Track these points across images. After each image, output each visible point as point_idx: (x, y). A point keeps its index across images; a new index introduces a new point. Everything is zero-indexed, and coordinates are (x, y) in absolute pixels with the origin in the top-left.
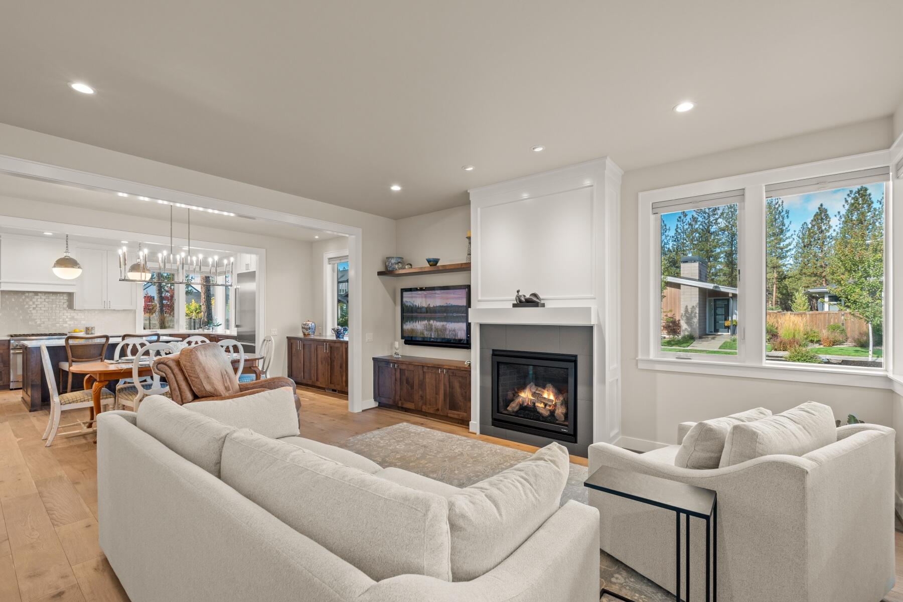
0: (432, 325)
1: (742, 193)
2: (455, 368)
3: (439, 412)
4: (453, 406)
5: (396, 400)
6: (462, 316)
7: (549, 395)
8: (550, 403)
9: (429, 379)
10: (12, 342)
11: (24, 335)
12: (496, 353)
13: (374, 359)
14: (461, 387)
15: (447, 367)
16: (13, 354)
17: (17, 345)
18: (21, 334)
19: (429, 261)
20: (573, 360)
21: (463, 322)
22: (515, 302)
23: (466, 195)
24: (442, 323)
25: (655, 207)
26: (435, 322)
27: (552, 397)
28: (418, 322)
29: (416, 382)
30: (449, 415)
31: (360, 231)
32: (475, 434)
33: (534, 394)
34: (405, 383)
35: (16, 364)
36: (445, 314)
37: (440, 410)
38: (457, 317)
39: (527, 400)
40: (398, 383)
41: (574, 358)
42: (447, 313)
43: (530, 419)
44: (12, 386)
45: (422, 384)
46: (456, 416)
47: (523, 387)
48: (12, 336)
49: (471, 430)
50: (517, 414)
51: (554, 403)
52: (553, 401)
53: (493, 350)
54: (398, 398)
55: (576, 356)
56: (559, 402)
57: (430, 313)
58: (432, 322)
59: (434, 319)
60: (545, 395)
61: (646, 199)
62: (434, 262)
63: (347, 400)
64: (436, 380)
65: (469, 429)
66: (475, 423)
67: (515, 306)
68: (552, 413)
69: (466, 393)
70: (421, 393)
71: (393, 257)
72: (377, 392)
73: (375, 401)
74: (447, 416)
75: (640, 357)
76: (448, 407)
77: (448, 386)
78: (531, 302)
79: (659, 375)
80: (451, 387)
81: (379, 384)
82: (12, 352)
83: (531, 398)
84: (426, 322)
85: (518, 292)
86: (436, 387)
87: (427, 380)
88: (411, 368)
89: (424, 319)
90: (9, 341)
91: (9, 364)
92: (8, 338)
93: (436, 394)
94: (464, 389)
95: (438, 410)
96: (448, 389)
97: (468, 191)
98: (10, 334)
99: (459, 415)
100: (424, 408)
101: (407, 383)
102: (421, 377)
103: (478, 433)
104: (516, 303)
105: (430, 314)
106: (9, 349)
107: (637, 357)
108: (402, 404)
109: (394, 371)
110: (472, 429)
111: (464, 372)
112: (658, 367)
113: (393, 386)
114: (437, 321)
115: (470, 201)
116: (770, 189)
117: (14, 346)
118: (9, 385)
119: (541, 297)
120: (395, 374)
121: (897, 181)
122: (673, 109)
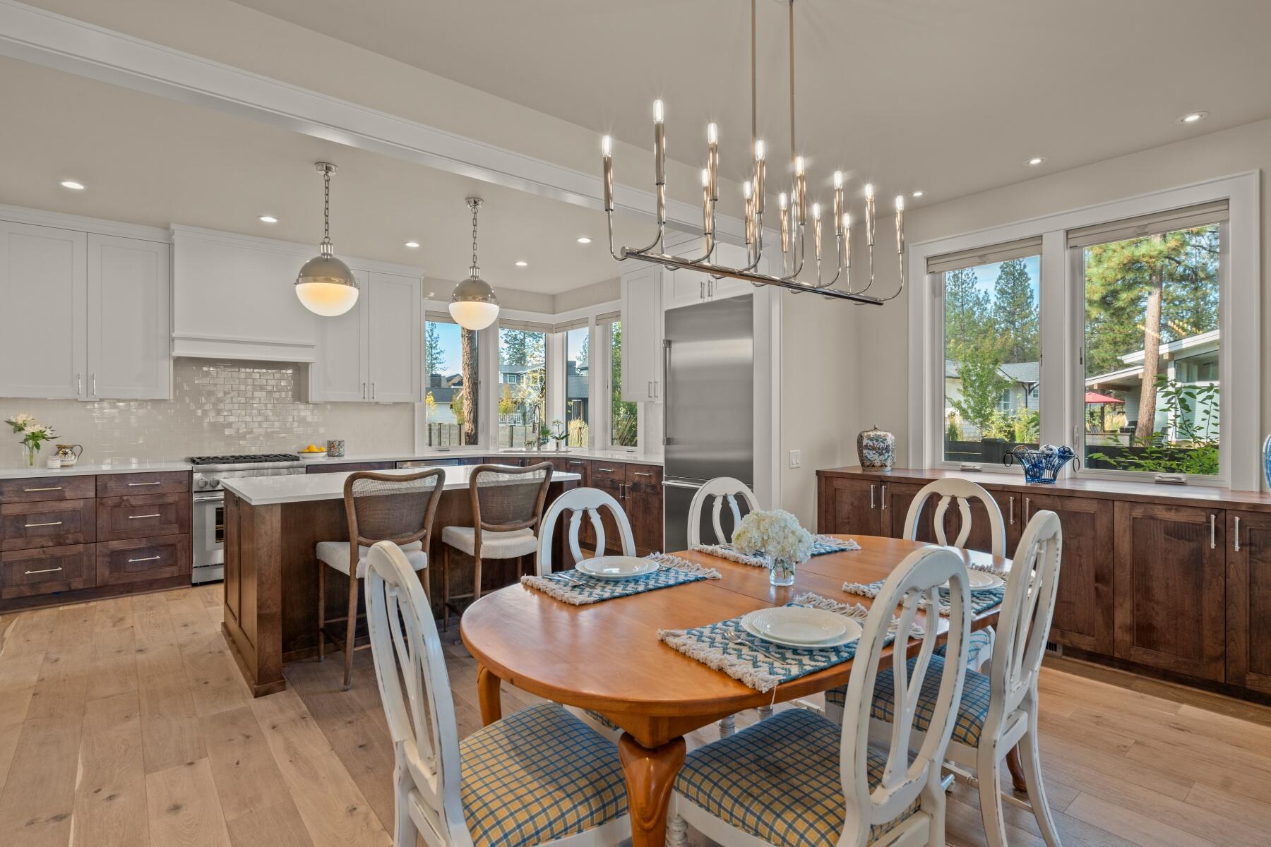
10: (197, 476)
11: (217, 458)
16: (198, 503)
17: (206, 483)
18: (212, 455)
35: (203, 526)
44: (196, 576)
48: (193, 461)
82: (195, 498)
90: (191, 473)
91: (190, 527)
92: (188, 467)
98: (191, 456)
106: (189, 491)
117: (201, 484)
118: (190, 576)
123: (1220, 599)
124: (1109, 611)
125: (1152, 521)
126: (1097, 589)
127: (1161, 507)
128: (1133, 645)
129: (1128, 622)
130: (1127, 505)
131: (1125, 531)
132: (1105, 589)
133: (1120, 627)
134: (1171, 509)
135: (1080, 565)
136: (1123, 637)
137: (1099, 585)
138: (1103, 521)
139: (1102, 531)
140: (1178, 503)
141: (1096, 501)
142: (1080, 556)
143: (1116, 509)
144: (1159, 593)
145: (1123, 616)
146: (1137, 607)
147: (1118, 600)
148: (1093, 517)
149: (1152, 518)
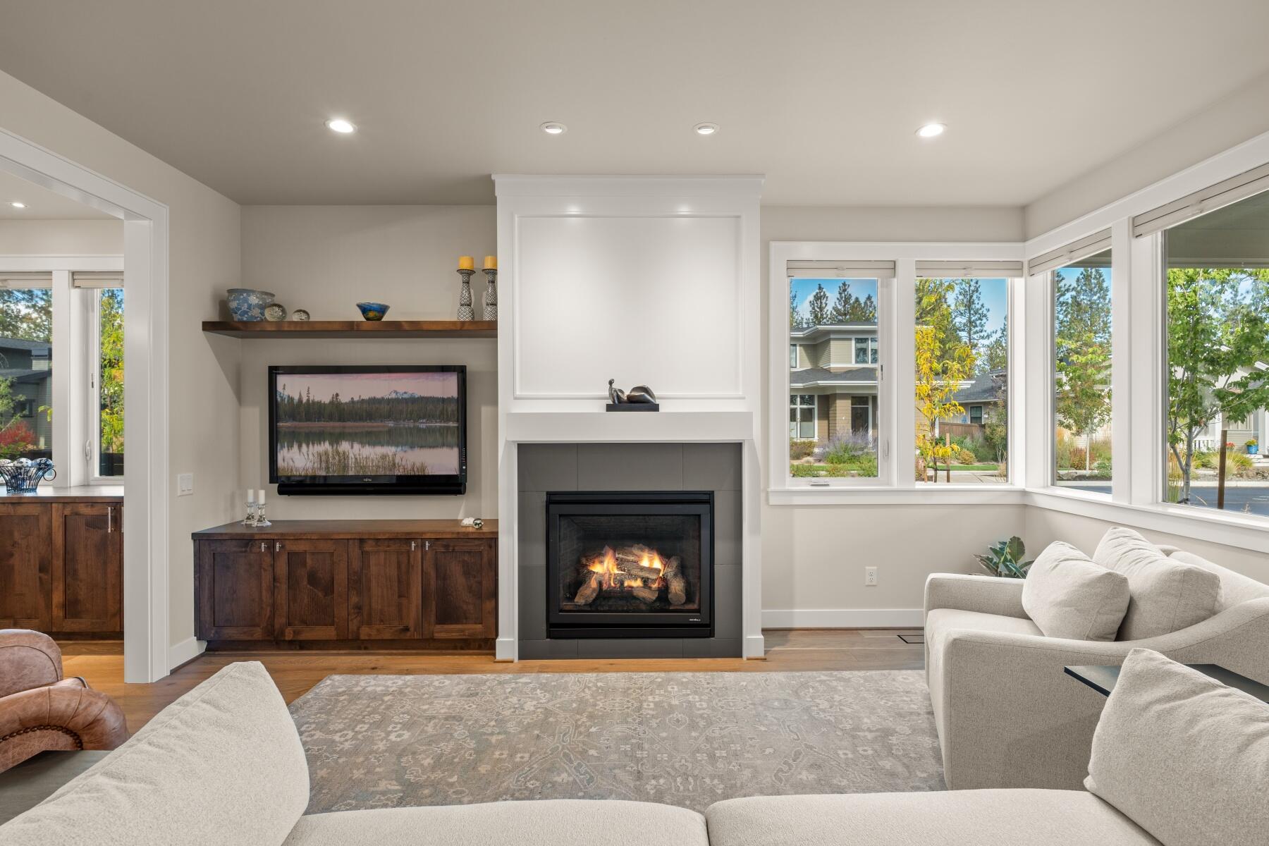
0: (345, 456)
1: (892, 267)
2: (454, 536)
3: (408, 634)
4: (447, 614)
5: (277, 626)
6: (448, 428)
7: (651, 560)
8: (654, 577)
9: (381, 567)
12: (554, 499)
13: (195, 536)
14: (467, 574)
15: (433, 536)
19: (364, 309)
20: (707, 499)
21: (450, 446)
22: (610, 402)
23: (487, 185)
24: (380, 450)
25: (792, 266)
26: (357, 446)
27: (657, 564)
28: (300, 447)
29: (341, 578)
30: (437, 635)
31: (164, 211)
32: (512, 662)
33: (620, 563)
34: (305, 582)
36: (391, 424)
37: (412, 629)
38: (430, 431)
39: (607, 577)
40: (284, 587)
41: (705, 497)
42: (396, 420)
43: (623, 611)
45: (358, 582)
46: (455, 635)
47: (598, 554)
49: (499, 657)
50: (594, 605)
51: (661, 575)
52: (659, 570)
53: (549, 494)
54: (280, 621)
55: (711, 494)
56: (670, 572)
57: (341, 419)
58: (345, 446)
59: (353, 437)
60: (645, 563)
61: (782, 252)
62: (374, 313)
63: (122, 652)
64: (399, 567)
65: (494, 655)
66: (507, 641)
67: (610, 408)
68: (664, 591)
69: (480, 583)
70: (354, 599)
71: (253, 292)
72: (207, 617)
73: (199, 639)
74: (434, 640)
75: (772, 488)
76: (433, 619)
77: (433, 574)
78: (640, 401)
79: (797, 511)
80: (442, 575)
81: (212, 595)
83: (616, 571)
84: (325, 446)
85: (611, 383)
86: (399, 581)
87: (374, 569)
88: (324, 546)
89: (317, 437)
93: (400, 596)
94: (475, 577)
95: (406, 629)
96: (433, 582)
97: (493, 177)
99: (462, 631)
100: (365, 632)
101: (310, 582)
102: (356, 565)
103: (516, 660)
104: (612, 403)
105: (337, 424)
107: (768, 487)
108: (296, 633)
109: (268, 559)
110: (500, 655)
111: (477, 542)
112: (797, 500)
113: (266, 595)
114: (363, 444)
115: (496, 198)
116: (921, 266)
119: (656, 393)
120: (273, 566)
121: (1030, 279)
122: (916, 132)
123: (116, 569)
124: (48, 595)
125: (77, 516)
126: (40, 578)
127: (82, 505)
128: (66, 618)
129: (61, 600)
130: (61, 505)
131: (59, 527)
132: (46, 577)
133: (56, 607)
134: (88, 506)
135: (29, 561)
136: (57, 612)
137: (42, 575)
138: (44, 520)
139: (43, 530)
140: (94, 501)
141: (39, 505)
142: (29, 553)
143: (54, 510)
144: (82, 574)
145: (58, 597)
146: (66, 587)
147: (55, 584)
148: (37, 518)
149: (77, 514)
